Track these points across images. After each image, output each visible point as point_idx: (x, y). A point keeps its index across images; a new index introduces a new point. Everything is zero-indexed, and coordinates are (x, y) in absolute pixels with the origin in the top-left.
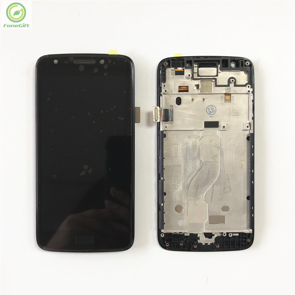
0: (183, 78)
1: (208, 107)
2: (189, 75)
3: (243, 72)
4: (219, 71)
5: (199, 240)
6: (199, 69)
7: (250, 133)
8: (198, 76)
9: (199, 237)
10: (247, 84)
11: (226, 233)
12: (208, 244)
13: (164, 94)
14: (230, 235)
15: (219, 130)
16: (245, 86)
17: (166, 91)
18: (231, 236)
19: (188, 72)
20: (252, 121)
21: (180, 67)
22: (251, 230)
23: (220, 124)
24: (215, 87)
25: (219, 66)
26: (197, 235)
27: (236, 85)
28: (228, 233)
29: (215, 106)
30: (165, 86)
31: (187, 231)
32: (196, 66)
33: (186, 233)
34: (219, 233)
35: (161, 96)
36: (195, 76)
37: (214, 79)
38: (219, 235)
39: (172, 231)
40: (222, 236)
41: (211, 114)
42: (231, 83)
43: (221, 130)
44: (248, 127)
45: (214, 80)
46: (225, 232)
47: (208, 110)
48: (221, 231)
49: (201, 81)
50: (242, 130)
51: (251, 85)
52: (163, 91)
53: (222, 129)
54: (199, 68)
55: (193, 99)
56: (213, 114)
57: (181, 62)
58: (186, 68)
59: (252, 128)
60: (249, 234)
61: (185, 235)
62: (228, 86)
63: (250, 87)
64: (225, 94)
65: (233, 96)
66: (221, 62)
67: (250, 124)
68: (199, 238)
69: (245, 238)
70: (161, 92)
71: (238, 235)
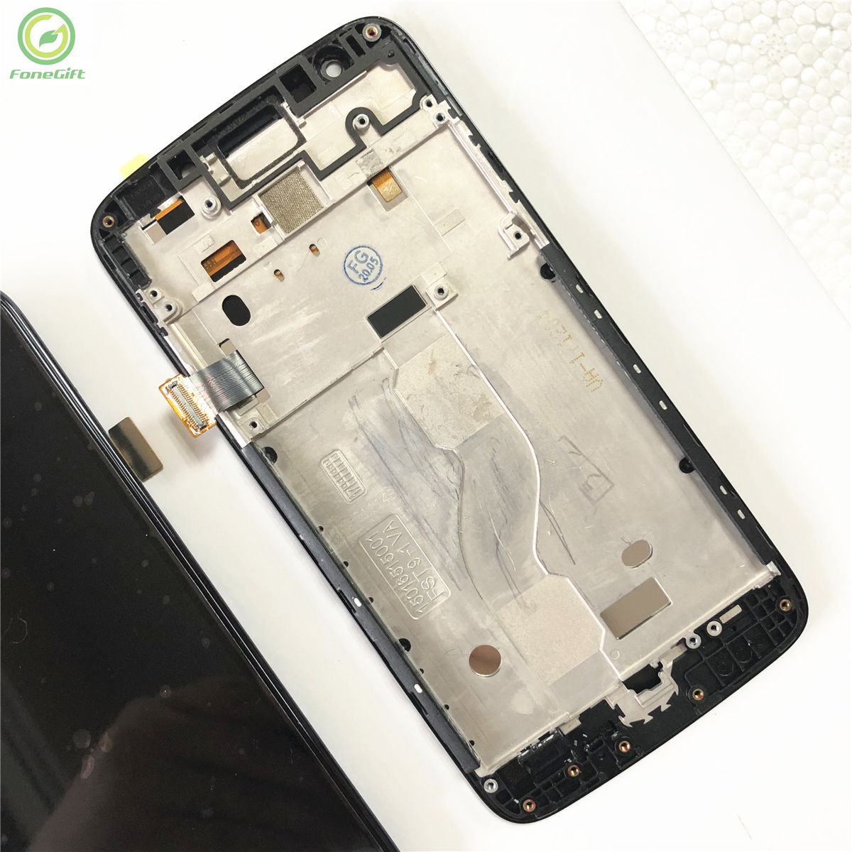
0: (197, 225)
1: (347, 264)
2: (209, 204)
3: (378, 72)
4: (298, 121)
5: (623, 716)
6: (230, 160)
7: (541, 248)
8: (242, 184)
9: (617, 706)
10: (416, 100)
11: (696, 631)
12: (663, 710)
13: (171, 320)
14: (714, 628)
15: (435, 313)
16: (414, 108)
17: (169, 308)
18: (719, 629)
19: (197, 196)
20: (519, 207)
21: (163, 199)
22: (772, 567)
23: (422, 291)
24: (321, 180)
25: (285, 105)
26: (603, 703)
27: (383, 130)
28: (701, 630)
29: (367, 244)
30: (155, 294)
31: (564, 717)
32: (212, 156)
33: (564, 724)
34: (672, 648)
35: (167, 334)
36: (232, 192)
37: (300, 157)
38: (679, 652)
39: (514, 750)
40: (689, 651)
41: (370, 279)
42: (363, 134)
43: (439, 309)
44: (518, 236)
45: (301, 163)
46: (688, 631)
47: (352, 271)
48: (676, 638)
49: (260, 196)
50: (509, 259)
51: (432, 93)
52: (160, 313)
53: (439, 304)
54: (227, 156)
55: (277, 271)
56: (379, 274)
57: (157, 179)
58: (183, 189)
59: (535, 230)
60: (775, 582)
61: (565, 733)
62: (360, 147)
63: (433, 100)
64: (369, 182)
65: (401, 171)
66: (282, 89)
67: (518, 221)
68: (618, 712)
69: (771, 605)
70: (157, 321)
71: (737, 610)
